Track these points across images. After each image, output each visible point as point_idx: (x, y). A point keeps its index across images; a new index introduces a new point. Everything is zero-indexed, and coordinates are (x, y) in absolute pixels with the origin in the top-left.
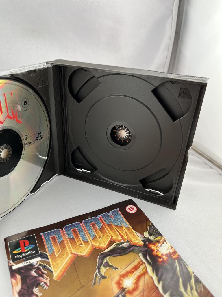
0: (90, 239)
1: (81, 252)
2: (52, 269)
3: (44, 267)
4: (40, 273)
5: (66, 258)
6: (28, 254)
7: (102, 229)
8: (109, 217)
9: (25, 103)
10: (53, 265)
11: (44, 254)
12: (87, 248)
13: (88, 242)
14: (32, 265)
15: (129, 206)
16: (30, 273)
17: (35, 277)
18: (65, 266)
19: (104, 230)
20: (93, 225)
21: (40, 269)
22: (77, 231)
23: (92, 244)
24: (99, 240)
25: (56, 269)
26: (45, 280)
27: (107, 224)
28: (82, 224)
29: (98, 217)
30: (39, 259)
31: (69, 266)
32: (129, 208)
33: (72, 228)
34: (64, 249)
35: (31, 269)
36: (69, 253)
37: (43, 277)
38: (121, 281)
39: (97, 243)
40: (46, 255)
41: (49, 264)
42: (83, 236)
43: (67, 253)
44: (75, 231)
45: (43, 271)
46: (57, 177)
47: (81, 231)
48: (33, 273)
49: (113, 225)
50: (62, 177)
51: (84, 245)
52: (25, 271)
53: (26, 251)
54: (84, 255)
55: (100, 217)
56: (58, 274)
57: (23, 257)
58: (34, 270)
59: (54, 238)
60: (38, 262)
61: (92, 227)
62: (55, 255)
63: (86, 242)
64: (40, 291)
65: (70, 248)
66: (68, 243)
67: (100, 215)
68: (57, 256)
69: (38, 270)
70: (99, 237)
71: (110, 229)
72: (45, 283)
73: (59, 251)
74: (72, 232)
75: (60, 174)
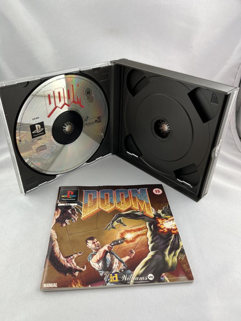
0: (115, 202)
1: (105, 209)
2: (82, 213)
3: (77, 210)
4: (74, 212)
5: (94, 209)
6: (70, 199)
7: (127, 199)
8: (137, 192)
9: (89, 93)
10: (84, 210)
11: (80, 202)
12: (110, 207)
13: (113, 204)
14: (70, 206)
15: (157, 189)
16: (68, 211)
17: (70, 214)
18: (91, 214)
19: (129, 199)
20: (122, 195)
21: (75, 210)
22: (109, 195)
23: (115, 206)
24: (122, 205)
25: (84, 213)
26: (75, 217)
27: (133, 197)
28: (114, 192)
29: (128, 190)
30: (76, 204)
31: (94, 214)
32: (156, 191)
33: (106, 193)
34: (95, 204)
35: (69, 209)
36: (97, 207)
37: (74, 215)
38: (124, 234)
39: (119, 206)
40: (82, 204)
41: (81, 209)
42: (111, 200)
43: (96, 206)
44: (107, 195)
45: (76, 212)
46: (111, 156)
47: (111, 196)
48: (69, 211)
49: (137, 198)
50: (115, 156)
51: (109, 205)
52: (65, 209)
53: (70, 197)
54: (107, 211)
55: (130, 191)
56: (84, 217)
57: (67, 200)
58: (71, 210)
59: (91, 195)
60: (75, 206)
61: (121, 196)
62: (87, 206)
63: (112, 204)
64: (69, 222)
65: (99, 204)
66: (99, 201)
67: (130, 190)
68: (88, 206)
69: (73, 210)
70: (122, 204)
71: (133, 201)
72: (74, 219)
73: (91, 204)
74: (105, 195)
75: (113, 154)
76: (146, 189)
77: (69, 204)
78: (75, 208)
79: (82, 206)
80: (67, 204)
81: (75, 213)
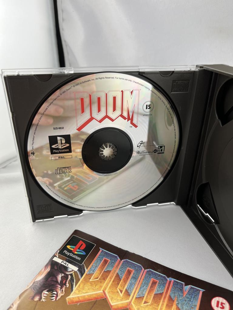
0: (134, 294)
1: (112, 299)
2: (74, 289)
3: (72, 280)
5: (94, 290)
7: (158, 297)
8: (182, 290)
9: (148, 107)
11: (84, 268)
12: (121, 300)
13: (129, 295)
14: (66, 268)
16: (58, 274)
17: (57, 282)
18: (87, 297)
19: (160, 299)
20: (154, 283)
21: (67, 278)
22: (132, 275)
23: (130, 302)
24: (142, 305)
27: (170, 297)
28: (144, 272)
29: (168, 279)
30: (76, 269)
31: (89, 300)
33: (130, 267)
34: (102, 281)
35: (62, 272)
36: (102, 289)
37: (61, 288)
39: (136, 305)
40: (84, 271)
42: (131, 284)
43: (101, 287)
44: (129, 272)
45: (67, 282)
46: (172, 206)
47: (135, 278)
48: (59, 277)
49: (176, 302)
50: (179, 209)
51: (121, 295)
52: (57, 269)
54: (112, 304)
55: (170, 282)
56: (73, 298)
58: (63, 275)
59: (106, 262)
60: (73, 270)
61: (150, 285)
63: (127, 294)
64: (46, 298)
65: (107, 285)
66: (111, 278)
67: (173, 280)
68: (91, 280)
69: (65, 277)
70: (145, 302)
71: (167, 305)
72: (57, 295)
73: (97, 278)
74: (127, 271)
76: (202, 290)
77: (67, 263)
78: (71, 275)
79: (82, 276)
80: (65, 262)
81: (65, 284)
